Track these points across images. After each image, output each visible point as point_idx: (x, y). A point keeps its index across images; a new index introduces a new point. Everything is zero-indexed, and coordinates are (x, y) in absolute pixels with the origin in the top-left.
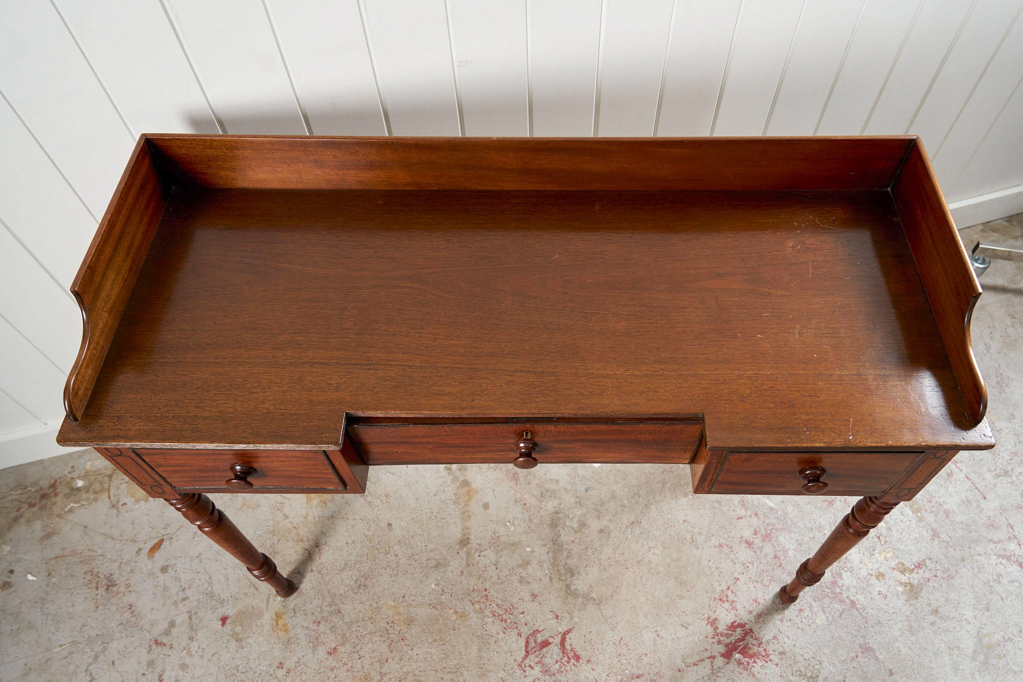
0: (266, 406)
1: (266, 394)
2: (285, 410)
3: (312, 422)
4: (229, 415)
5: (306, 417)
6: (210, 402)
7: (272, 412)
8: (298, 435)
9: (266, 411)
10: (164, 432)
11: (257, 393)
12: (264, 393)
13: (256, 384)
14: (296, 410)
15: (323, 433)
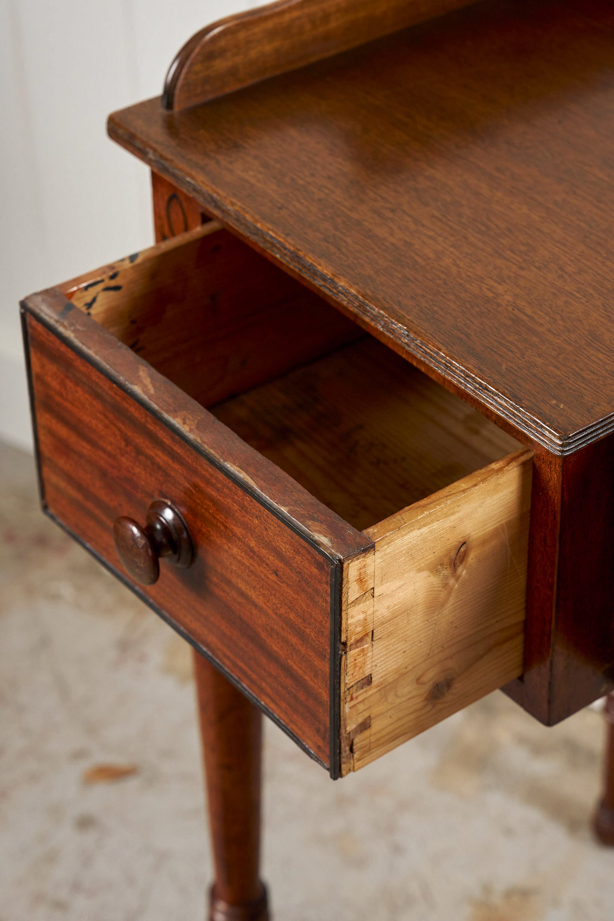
0: (500, 289)
1: (523, 273)
2: (528, 316)
3: (556, 367)
4: (417, 258)
5: (554, 353)
6: (408, 219)
7: (499, 305)
8: (504, 367)
9: (491, 295)
10: (280, 208)
11: (507, 260)
12: (522, 268)
13: (523, 248)
14: (549, 331)
15: (554, 398)
